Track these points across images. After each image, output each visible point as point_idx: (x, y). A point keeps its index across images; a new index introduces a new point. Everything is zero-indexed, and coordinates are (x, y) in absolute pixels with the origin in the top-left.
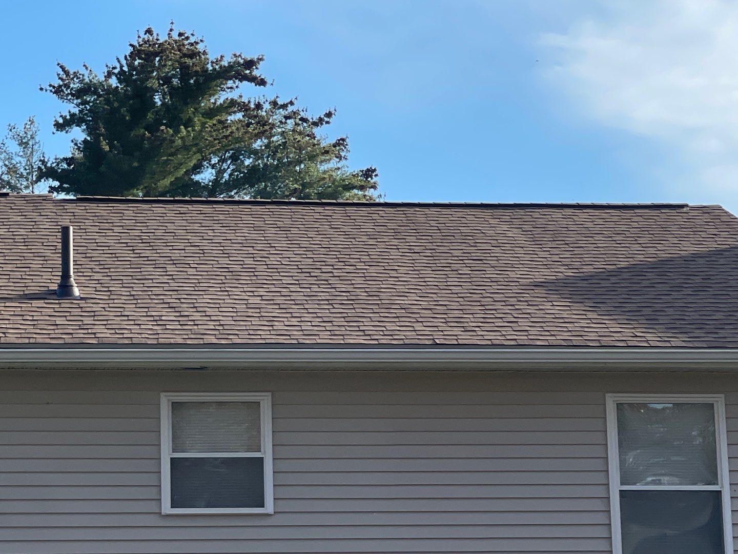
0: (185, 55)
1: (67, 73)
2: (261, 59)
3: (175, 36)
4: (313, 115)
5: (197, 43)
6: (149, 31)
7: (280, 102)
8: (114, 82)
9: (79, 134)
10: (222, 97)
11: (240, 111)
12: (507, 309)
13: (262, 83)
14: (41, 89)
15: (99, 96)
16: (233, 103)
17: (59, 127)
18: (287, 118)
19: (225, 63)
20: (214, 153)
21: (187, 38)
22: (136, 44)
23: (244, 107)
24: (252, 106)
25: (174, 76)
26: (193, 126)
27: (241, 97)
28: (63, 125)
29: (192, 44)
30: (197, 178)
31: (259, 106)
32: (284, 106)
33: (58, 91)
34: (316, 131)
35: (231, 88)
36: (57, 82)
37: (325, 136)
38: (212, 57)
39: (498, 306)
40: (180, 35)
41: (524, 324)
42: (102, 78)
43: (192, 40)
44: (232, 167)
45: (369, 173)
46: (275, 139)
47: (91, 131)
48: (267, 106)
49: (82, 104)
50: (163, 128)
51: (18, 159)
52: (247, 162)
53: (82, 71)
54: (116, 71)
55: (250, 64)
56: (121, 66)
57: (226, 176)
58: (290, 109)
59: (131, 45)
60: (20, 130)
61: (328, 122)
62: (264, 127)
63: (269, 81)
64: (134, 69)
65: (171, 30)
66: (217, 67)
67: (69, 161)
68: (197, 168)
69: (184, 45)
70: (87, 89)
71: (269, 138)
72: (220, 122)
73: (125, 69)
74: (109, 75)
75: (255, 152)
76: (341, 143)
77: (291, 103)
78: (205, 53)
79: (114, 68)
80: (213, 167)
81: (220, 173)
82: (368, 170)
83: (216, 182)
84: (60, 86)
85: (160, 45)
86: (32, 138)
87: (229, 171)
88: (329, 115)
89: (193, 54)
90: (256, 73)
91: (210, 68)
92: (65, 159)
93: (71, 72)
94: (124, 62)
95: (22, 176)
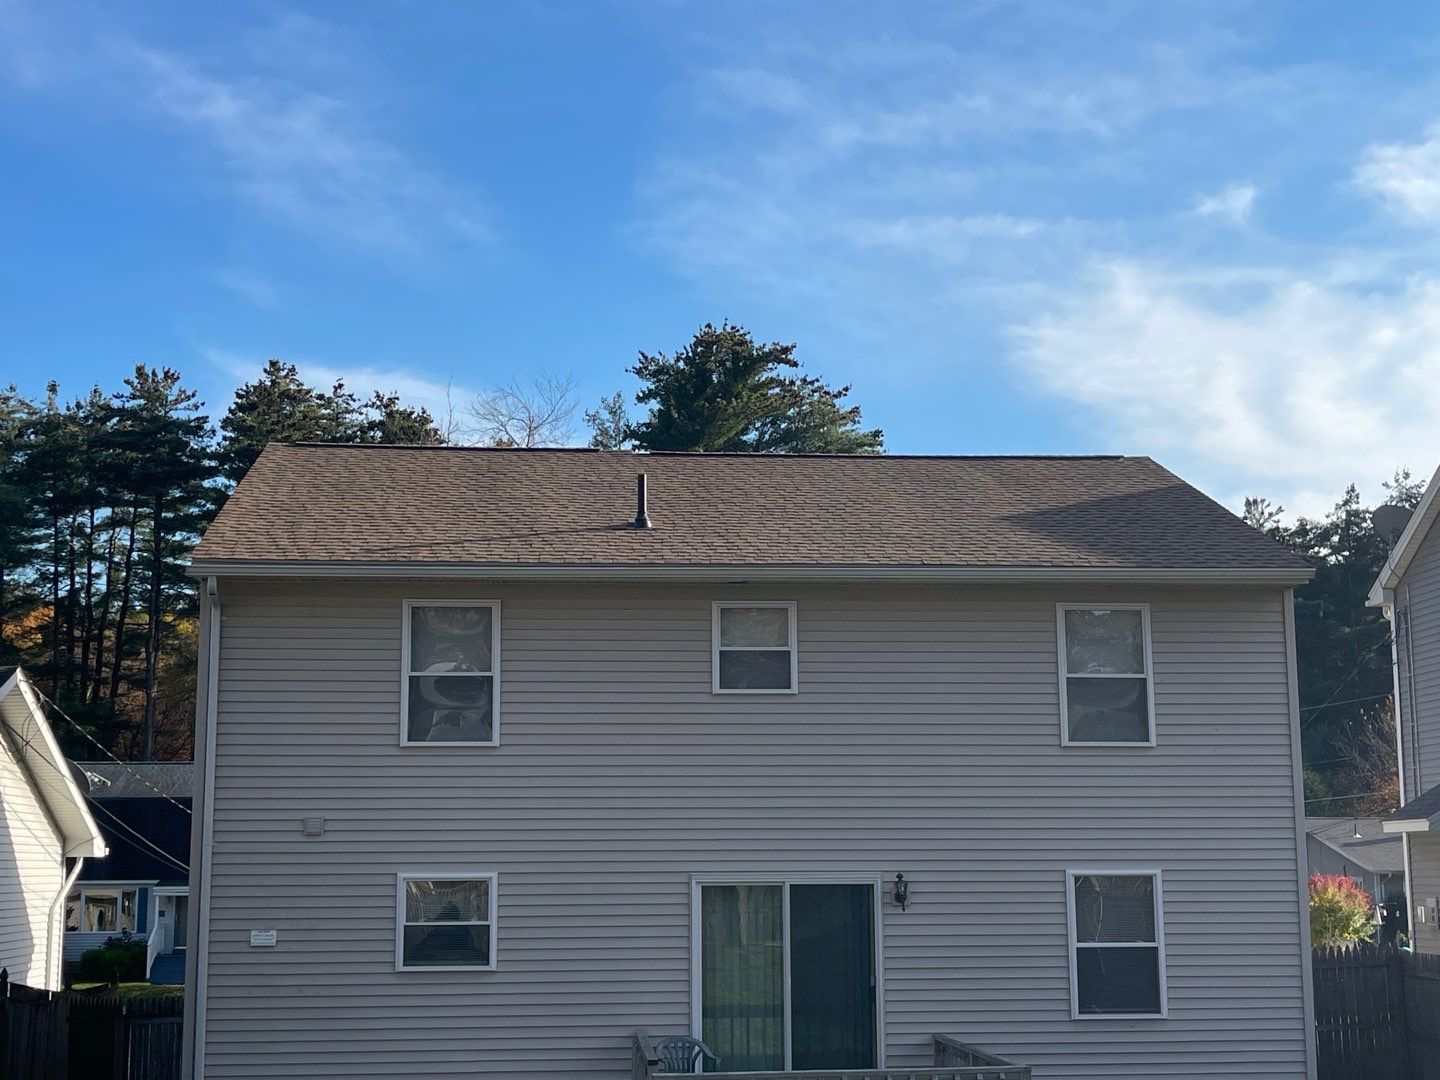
0: (736, 344)
1: (646, 358)
2: (795, 347)
3: (728, 329)
4: (834, 390)
6: (709, 326)
7: (809, 379)
8: (681, 364)
9: (655, 405)
10: (764, 376)
11: (777, 386)
12: (979, 538)
13: (795, 364)
14: (627, 371)
15: (671, 376)
16: (772, 380)
17: (640, 399)
18: (814, 391)
19: (766, 350)
20: (758, 419)
21: (738, 331)
22: (698, 335)
23: (781, 383)
24: (787, 382)
25: (727, 360)
26: (742, 399)
27: (778, 375)
28: (643, 399)
29: (741, 335)
30: (745, 438)
31: (792, 383)
32: (812, 383)
33: (639, 372)
34: (836, 401)
35: (771, 369)
36: (639, 365)
37: (843, 405)
38: (756, 345)
39: (973, 535)
40: (733, 328)
41: (993, 549)
42: (673, 362)
43: (741, 332)
44: (771, 430)
45: (877, 434)
46: (804, 408)
47: (663, 402)
48: (798, 383)
49: (657, 381)
50: (719, 400)
51: (608, 424)
52: (783, 426)
53: (658, 356)
54: (683, 356)
55: (786, 350)
56: (688, 353)
57: (767, 436)
58: (816, 384)
59: (695, 336)
60: (611, 401)
61: (845, 395)
62: (796, 399)
63: (800, 363)
64: (698, 354)
65: (726, 325)
66: (760, 353)
67: (647, 425)
68: (745, 431)
69: (735, 336)
70: (661, 370)
71: (800, 407)
72: (762, 394)
73: (690, 354)
74: (678, 360)
75: (789, 418)
76: (855, 411)
77: (818, 380)
78: (751, 342)
79: (682, 354)
80: (757, 429)
81: (762, 434)
82: (876, 432)
83: (759, 441)
84: (641, 368)
85: (718, 336)
86: (620, 407)
87: (769, 433)
88: (846, 389)
89: (742, 343)
90: (790, 357)
91: (755, 353)
92: (644, 424)
93: (650, 357)
94: (689, 350)
95: (611, 437)
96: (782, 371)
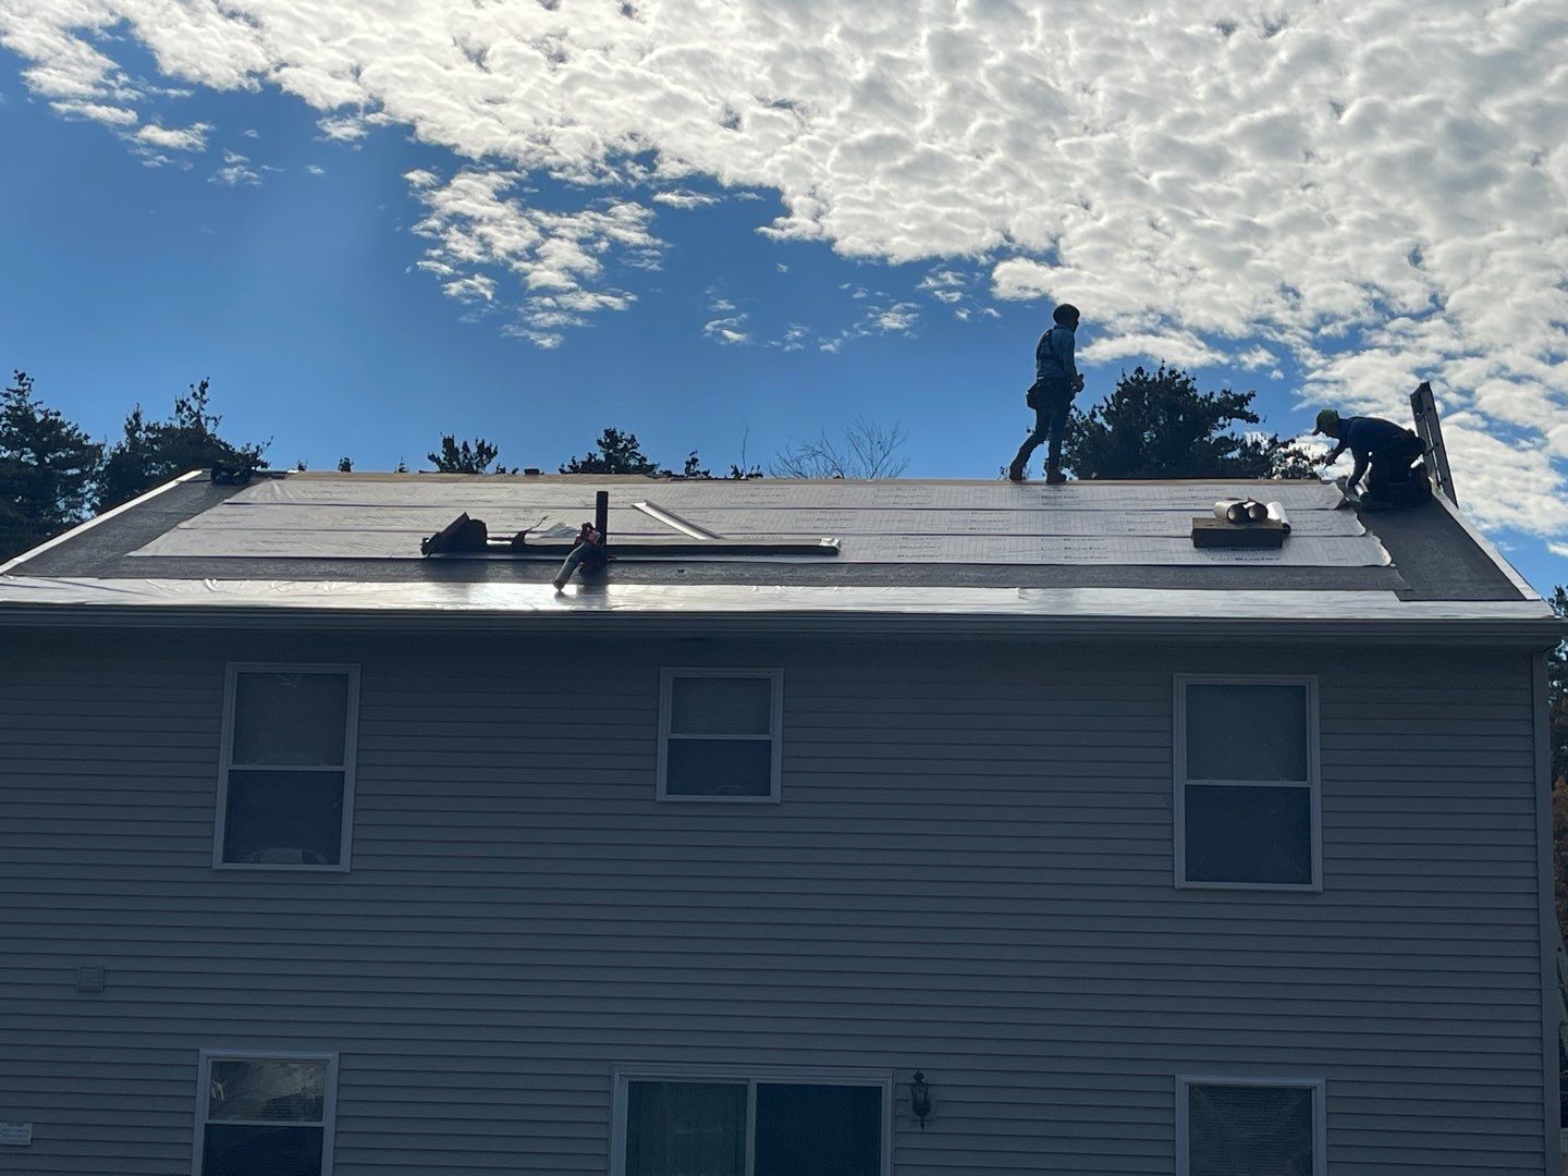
2: (1252, 395)
3: (1166, 374)
5: (1188, 381)
6: (1141, 370)
7: (1280, 440)
10: (1216, 434)
11: (1236, 449)
13: (1253, 419)
16: (1227, 441)
19: (1215, 400)
21: (1179, 376)
23: (1241, 444)
24: (1249, 444)
27: (1233, 435)
29: (1182, 382)
31: (1257, 445)
32: (1284, 444)
35: (1223, 425)
38: (1201, 394)
40: (1172, 373)
43: (1185, 377)
48: (1265, 445)
54: (1103, 411)
55: (1241, 400)
56: (1109, 405)
59: (1119, 384)
63: (1262, 418)
65: (1162, 367)
66: (1207, 404)
69: (1172, 382)
73: (1113, 407)
74: (1093, 415)
78: (1195, 390)
79: (1100, 407)
85: (1152, 384)
89: (1183, 393)
90: (1246, 408)
94: (1111, 402)
96: (1236, 428)
